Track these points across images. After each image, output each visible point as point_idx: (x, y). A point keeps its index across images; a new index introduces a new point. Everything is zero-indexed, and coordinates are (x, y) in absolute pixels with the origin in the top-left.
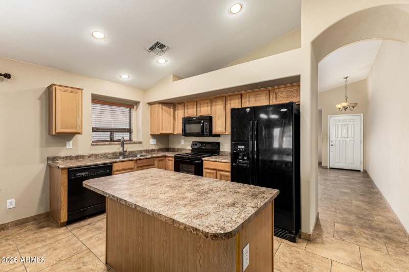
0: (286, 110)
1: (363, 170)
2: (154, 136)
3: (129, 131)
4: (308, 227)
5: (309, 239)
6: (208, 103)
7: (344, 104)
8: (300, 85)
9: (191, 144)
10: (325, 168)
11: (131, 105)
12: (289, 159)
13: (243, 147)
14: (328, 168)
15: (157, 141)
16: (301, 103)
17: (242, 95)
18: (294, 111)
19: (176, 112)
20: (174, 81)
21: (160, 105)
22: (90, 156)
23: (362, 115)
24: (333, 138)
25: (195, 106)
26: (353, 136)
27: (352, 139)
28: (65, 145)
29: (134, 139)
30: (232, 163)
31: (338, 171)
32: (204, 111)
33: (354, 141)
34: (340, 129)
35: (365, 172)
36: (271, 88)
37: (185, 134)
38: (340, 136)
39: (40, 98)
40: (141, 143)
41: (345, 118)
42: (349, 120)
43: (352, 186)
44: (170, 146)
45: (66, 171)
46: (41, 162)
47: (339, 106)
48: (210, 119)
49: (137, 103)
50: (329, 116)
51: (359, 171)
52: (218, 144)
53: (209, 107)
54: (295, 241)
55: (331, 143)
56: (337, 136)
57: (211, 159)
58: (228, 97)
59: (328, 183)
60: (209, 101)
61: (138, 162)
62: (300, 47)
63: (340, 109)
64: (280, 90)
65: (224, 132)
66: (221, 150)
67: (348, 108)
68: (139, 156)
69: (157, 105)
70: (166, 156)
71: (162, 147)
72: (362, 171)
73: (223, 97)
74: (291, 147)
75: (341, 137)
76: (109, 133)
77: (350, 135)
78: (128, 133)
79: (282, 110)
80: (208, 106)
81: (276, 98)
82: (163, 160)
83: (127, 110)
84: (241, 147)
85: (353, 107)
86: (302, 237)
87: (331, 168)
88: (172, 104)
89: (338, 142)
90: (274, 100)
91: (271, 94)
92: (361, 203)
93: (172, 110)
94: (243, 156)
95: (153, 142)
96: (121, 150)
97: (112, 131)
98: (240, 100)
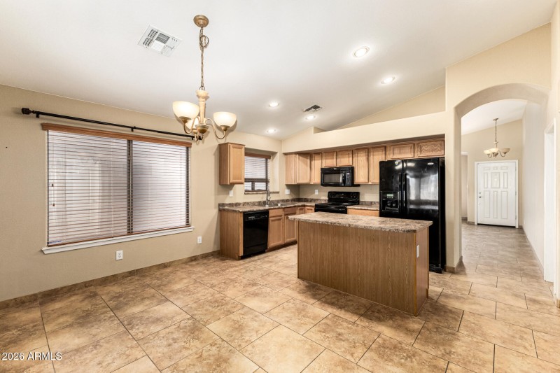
0: (432, 164)
1: (519, 226)
2: (289, 186)
3: (266, 181)
4: (452, 261)
5: (453, 271)
6: (349, 154)
7: (495, 150)
8: (444, 141)
9: (327, 194)
10: (473, 224)
11: (267, 156)
12: (436, 208)
13: (392, 195)
14: (476, 224)
15: (291, 191)
16: (445, 156)
17: (385, 147)
18: (440, 164)
19: (313, 162)
20: (315, 132)
21: (297, 156)
22: (244, 204)
23: (517, 161)
24: (481, 188)
25: (335, 157)
26: (506, 186)
27: (505, 190)
28: (228, 194)
29: (271, 189)
30: (380, 210)
31: (487, 227)
32: (345, 161)
33: (507, 192)
34: (490, 178)
35: (521, 228)
36: (416, 142)
37: (324, 184)
38: (489, 186)
39: (214, 154)
40: (278, 193)
41: (497, 165)
42: (502, 167)
43: (500, 241)
44: (301, 197)
45: (242, 214)
46: (215, 208)
47: (487, 152)
48: (352, 169)
49: (274, 154)
50: (476, 163)
51: (514, 227)
52: (357, 194)
53: (351, 159)
54: (441, 273)
55: (479, 195)
56: (486, 186)
57: (356, 208)
58: (372, 150)
59: (474, 237)
60: (350, 152)
61: (286, 210)
62: (444, 110)
63: (489, 155)
64: (424, 144)
65: (367, 181)
66: (361, 199)
67: (499, 154)
68: (279, 205)
69: (294, 155)
70: (305, 206)
71: (294, 197)
72: (517, 227)
73: (366, 148)
74: (437, 199)
75: (491, 188)
76: (251, 183)
77: (502, 186)
78: (265, 183)
79: (429, 164)
80: (349, 157)
81: (421, 151)
82: (302, 209)
83: (264, 159)
84: (390, 196)
85: (505, 153)
86: (447, 270)
87: (478, 224)
88: (308, 155)
89: (487, 193)
90: (419, 153)
91: (416, 147)
92: (508, 254)
93: (308, 161)
94: (392, 204)
95: (287, 192)
96: (265, 199)
97: (253, 181)
98: (384, 152)
